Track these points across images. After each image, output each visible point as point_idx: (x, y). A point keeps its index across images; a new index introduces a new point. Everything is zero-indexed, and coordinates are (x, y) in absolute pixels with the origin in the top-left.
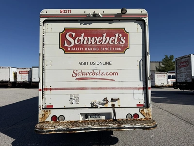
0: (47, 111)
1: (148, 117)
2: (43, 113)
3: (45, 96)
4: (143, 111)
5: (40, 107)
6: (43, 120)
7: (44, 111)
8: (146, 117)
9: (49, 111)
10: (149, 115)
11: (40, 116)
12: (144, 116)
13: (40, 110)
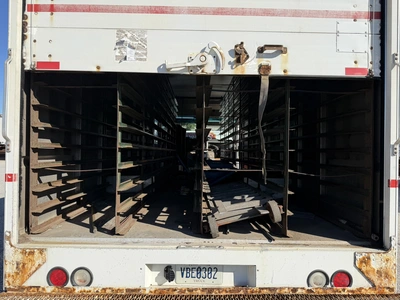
0: (32, 253)
1: (385, 282)
2: (19, 257)
3: (31, 32)
4: (366, 261)
5: (9, 238)
6: (18, 283)
7: (24, 252)
8: (377, 283)
9: (41, 251)
10: (387, 276)
11: (9, 269)
12: (369, 280)
13: (7, 246)
